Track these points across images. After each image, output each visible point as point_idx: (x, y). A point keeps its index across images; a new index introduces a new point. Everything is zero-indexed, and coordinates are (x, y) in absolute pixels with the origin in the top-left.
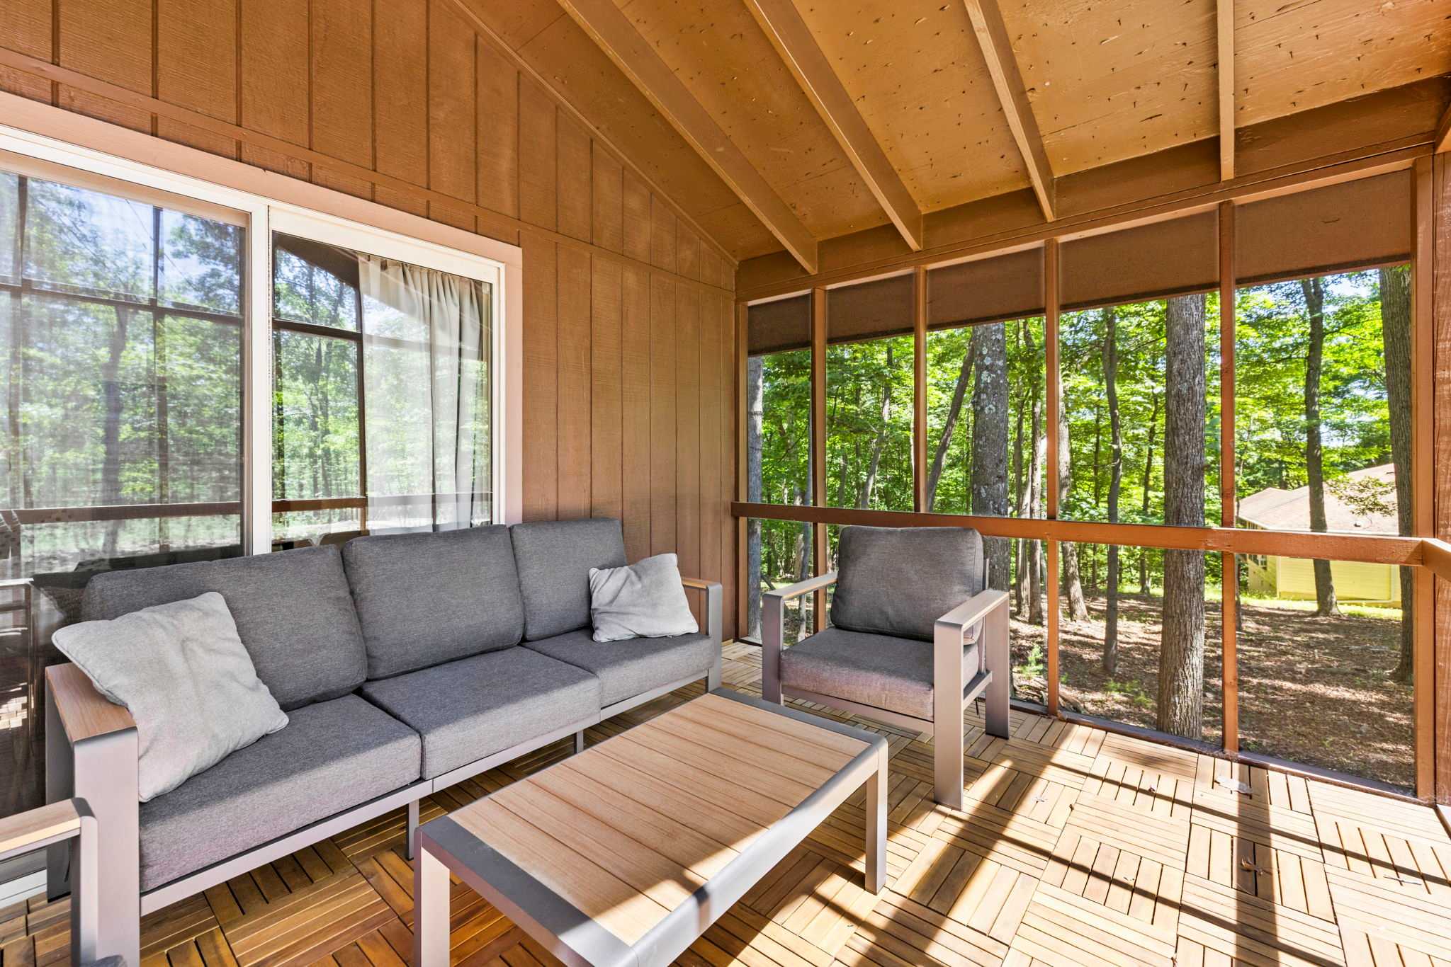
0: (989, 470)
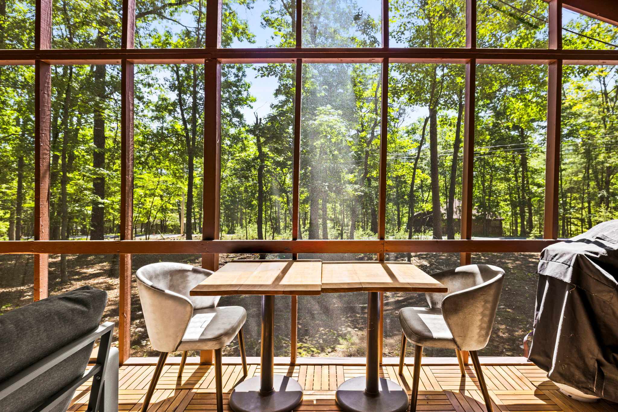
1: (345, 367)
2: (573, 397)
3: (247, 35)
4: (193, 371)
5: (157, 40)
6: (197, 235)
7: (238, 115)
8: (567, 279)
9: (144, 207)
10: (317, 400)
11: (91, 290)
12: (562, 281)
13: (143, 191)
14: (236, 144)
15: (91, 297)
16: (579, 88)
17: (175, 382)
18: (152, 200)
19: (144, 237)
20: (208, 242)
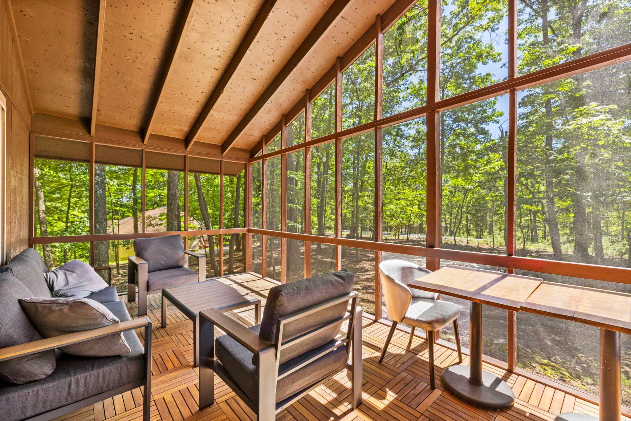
0: (100, 217)
1: (577, 399)
3: (492, 56)
4: (421, 342)
5: (413, 89)
6: (447, 237)
7: (484, 132)
9: (406, 214)
10: (530, 414)
11: (347, 272)
13: (405, 202)
14: (482, 158)
15: (346, 276)
17: (407, 345)
18: (411, 209)
19: (406, 236)
20: (430, 249)
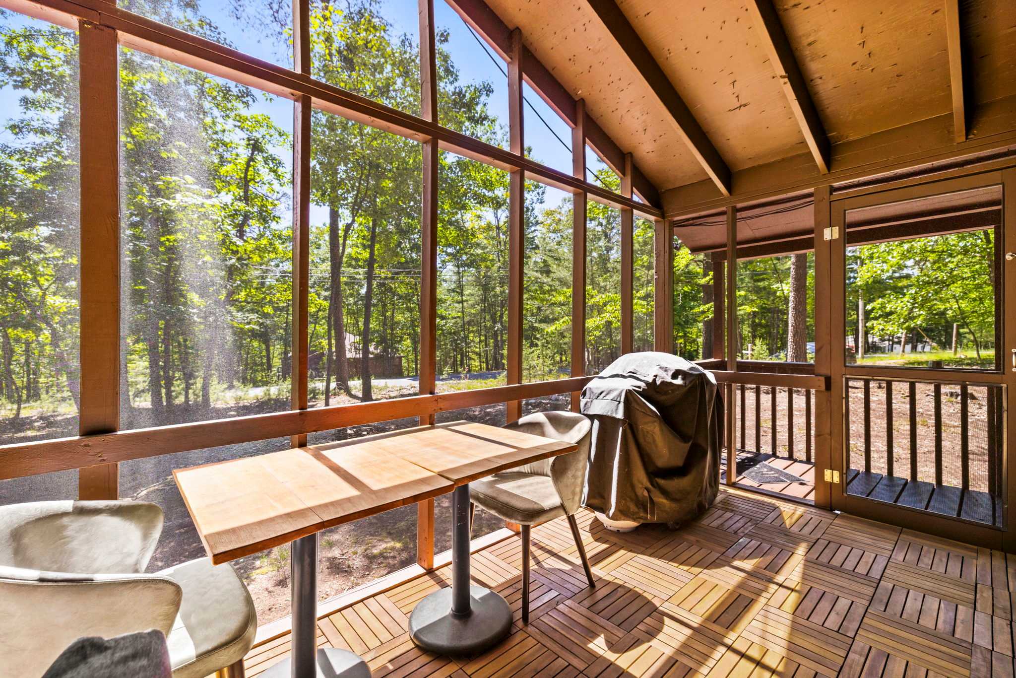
2: (621, 530)
8: (620, 415)
10: (390, 661)
12: (614, 418)
16: (479, 217)
20: (103, 438)
